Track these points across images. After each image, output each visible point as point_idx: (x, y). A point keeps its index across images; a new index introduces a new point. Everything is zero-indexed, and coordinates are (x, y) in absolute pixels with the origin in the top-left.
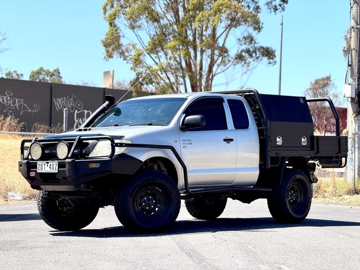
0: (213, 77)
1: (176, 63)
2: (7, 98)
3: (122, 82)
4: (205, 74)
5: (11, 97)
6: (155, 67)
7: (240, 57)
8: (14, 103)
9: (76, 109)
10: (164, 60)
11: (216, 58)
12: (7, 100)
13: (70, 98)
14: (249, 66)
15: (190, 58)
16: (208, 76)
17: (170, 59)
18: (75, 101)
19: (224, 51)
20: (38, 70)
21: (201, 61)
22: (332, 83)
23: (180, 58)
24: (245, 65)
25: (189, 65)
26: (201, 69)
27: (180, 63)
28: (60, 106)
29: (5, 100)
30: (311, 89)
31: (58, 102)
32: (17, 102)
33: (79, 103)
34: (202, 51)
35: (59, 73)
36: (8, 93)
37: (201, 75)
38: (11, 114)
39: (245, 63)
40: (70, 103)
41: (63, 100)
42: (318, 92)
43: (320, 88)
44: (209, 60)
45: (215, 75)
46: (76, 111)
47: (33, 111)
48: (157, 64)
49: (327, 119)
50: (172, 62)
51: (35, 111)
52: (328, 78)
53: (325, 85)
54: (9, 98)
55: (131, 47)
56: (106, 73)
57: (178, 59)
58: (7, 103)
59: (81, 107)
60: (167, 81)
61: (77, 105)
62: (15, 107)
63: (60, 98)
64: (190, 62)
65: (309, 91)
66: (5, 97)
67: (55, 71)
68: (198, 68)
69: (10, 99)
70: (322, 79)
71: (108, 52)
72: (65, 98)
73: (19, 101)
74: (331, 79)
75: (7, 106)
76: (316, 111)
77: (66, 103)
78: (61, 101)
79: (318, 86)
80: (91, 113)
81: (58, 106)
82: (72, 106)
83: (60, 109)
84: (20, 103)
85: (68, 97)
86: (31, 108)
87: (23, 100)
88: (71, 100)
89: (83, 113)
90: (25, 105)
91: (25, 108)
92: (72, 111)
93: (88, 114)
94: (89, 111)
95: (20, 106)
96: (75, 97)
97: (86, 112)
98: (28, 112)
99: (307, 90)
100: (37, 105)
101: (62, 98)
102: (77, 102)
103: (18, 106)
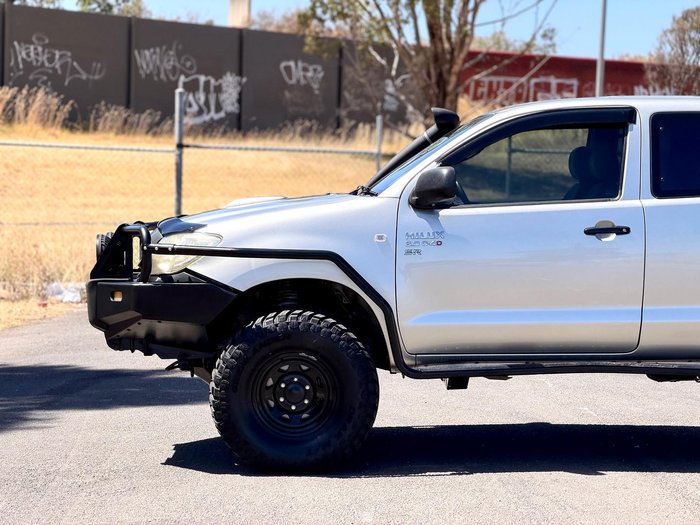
0: (476, 5)
2: (35, 49)
5: (44, 47)
8: (51, 60)
9: (182, 72)
12: (37, 54)
13: (169, 49)
18: (179, 55)
28: (147, 65)
29: (32, 54)
30: (672, 31)
31: (147, 60)
32: (57, 57)
33: (187, 60)
36: (39, 39)
38: (45, 83)
40: (169, 61)
41: (155, 53)
42: (687, 37)
43: (692, 28)
46: (182, 79)
47: (91, 77)
51: (96, 77)
54: (40, 49)
58: (37, 61)
59: (191, 68)
61: (184, 66)
62: (54, 69)
63: (148, 50)
65: (669, 34)
66: (32, 47)
69: (43, 52)
72: (158, 50)
73: (61, 56)
75: (37, 68)
76: (685, 78)
77: (161, 61)
78: (151, 56)
79: (689, 25)
80: (213, 81)
81: (145, 66)
82: (174, 67)
83: (148, 72)
84: (63, 61)
85: (164, 48)
86: (88, 71)
87: (69, 54)
88: (171, 53)
89: (196, 81)
90: (75, 64)
91: (74, 71)
92: (174, 75)
93: (207, 84)
94: (210, 78)
95: (64, 66)
96: (180, 47)
97: (202, 79)
98: (80, 79)
99: (665, 33)
100: (99, 65)
101: (152, 50)
102: (183, 58)
103: (62, 66)
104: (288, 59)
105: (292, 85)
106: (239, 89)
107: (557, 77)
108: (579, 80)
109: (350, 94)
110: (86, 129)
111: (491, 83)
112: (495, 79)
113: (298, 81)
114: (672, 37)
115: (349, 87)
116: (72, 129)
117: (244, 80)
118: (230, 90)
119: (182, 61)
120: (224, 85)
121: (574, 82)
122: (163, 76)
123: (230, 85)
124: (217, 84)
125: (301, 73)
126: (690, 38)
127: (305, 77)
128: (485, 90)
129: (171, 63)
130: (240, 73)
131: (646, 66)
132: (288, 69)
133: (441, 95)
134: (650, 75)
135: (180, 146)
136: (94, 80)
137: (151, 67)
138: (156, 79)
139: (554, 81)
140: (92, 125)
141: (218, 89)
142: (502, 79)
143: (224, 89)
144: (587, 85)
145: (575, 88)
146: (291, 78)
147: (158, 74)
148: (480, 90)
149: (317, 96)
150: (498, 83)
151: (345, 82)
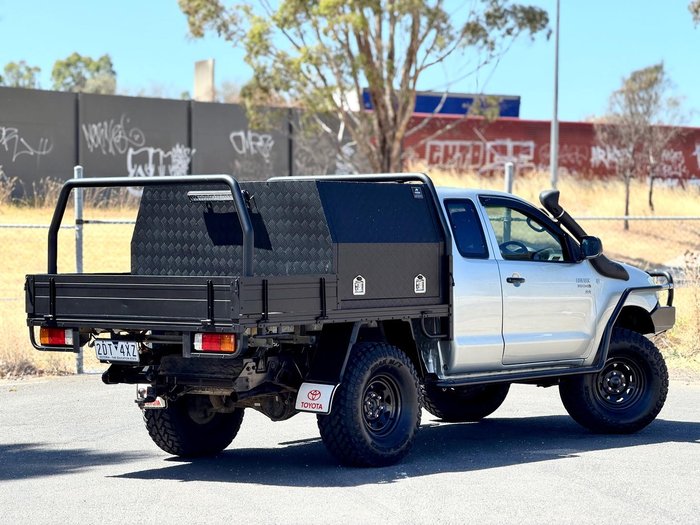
0: (417, 72)
1: (339, 46)
6: (294, 55)
7: (473, 31)
9: (130, 145)
11: (422, 31)
13: (117, 122)
14: (492, 49)
15: (367, 33)
16: (407, 71)
17: (326, 33)
18: (127, 129)
20: (69, 59)
21: (392, 39)
22: (666, 77)
23: (346, 34)
24: (485, 48)
25: (364, 48)
26: (391, 56)
27: (346, 46)
28: (96, 140)
30: (622, 92)
31: (94, 134)
32: (4, 134)
33: (135, 133)
34: (393, 20)
35: (111, 65)
37: (392, 70)
39: (486, 42)
40: (117, 134)
41: (102, 127)
42: (636, 97)
43: (641, 89)
44: (408, 37)
45: (421, 69)
46: (131, 151)
47: (39, 153)
48: (298, 48)
49: (657, 155)
50: (329, 41)
51: (44, 153)
52: (659, 69)
53: (652, 83)
55: (241, 13)
56: (200, 65)
57: (342, 37)
59: (140, 141)
60: (320, 84)
61: (133, 139)
62: (1, 146)
63: (96, 124)
64: (367, 43)
65: (618, 96)
67: (101, 59)
68: (385, 55)
70: (647, 71)
71: (192, 24)
72: (105, 124)
73: (8, 133)
76: (635, 138)
77: (109, 134)
78: (99, 131)
79: (637, 86)
80: (162, 153)
81: (93, 141)
82: (122, 140)
83: (96, 146)
84: (9, 138)
85: (112, 122)
86: (35, 148)
87: (16, 131)
88: (119, 126)
89: (146, 153)
90: (22, 140)
91: (21, 147)
92: (122, 149)
93: (156, 156)
94: (159, 150)
95: (11, 143)
96: (128, 121)
97: (151, 151)
98: (30, 155)
99: (615, 94)
100: (47, 141)
101: (100, 125)
102: (132, 131)
103: (8, 143)
104: (238, 130)
105: (243, 155)
106: (188, 160)
107: (514, 139)
108: (536, 142)
109: (301, 162)
110: (32, 205)
111: (446, 148)
112: (450, 143)
113: (248, 151)
114: (622, 98)
115: (300, 156)
116: (17, 203)
117: (194, 151)
118: (180, 162)
119: (130, 135)
120: (173, 157)
121: (531, 144)
122: (111, 150)
123: (180, 157)
124: (166, 156)
125: (252, 143)
126: (640, 98)
127: (255, 146)
128: (441, 154)
129: (120, 136)
130: (190, 145)
131: (595, 127)
132: (238, 139)
133: (386, 162)
134: (601, 136)
135: (80, 222)
136: (42, 155)
137: (99, 140)
138: (104, 152)
139: (510, 144)
140: (36, 200)
141: (168, 161)
142: (458, 143)
143: (174, 160)
144: (543, 148)
145: (532, 151)
146: (241, 149)
147: (107, 148)
148: (436, 155)
149: (268, 165)
150: (454, 147)
151: (295, 151)
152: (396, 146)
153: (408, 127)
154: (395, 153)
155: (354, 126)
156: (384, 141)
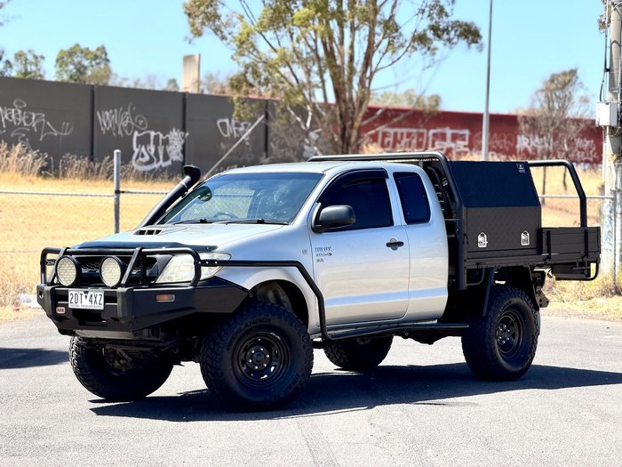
0: (372, 74)
1: (309, 50)
2: (16, 112)
3: (214, 73)
4: (359, 67)
5: (23, 110)
6: (272, 57)
7: (421, 39)
8: (29, 120)
9: (135, 129)
10: (286, 43)
11: (377, 39)
12: (17, 116)
13: (125, 110)
14: (434, 54)
15: (331, 38)
16: (364, 72)
17: (298, 41)
18: (133, 115)
19: (391, 27)
20: (71, 49)
21: (352, 47)
22: (578, 81)
23: (315, 41)
24: (429, 53)
25: (330, 54)
26: (352, 59)
27: (316, 51)
28: (107, 124)
29: (13, 116)
30: (542, 91)
31: (106, 119)
32: (34, 118)
33: (140, 119)
34: (353, 29)
35: (106, 54)
36: (18, 104)
37: (352, 71)
38: (23, 139)
39: (429, 48)
40: (125, 119)
41: (113, 113)
42: (554, 96)
43: (557, 89)
44: (365, 45)
45: (376, 70)
46: (136, 134)
47: (61, 134)
48: (275, 51)
49: (571, 142)
50: (302, 47)
51: (66, 134)
52: (573, 72)
53: (565, 85)
54: (20, 112)
56: (188, 59)
57: (312, 43)
58: (17, 121)
59: (143, 125)
61: (138, 124)
62: (31, 127)
63: (108, 111)
64: (332, 49)
65: (539, 93)
66: (13, 110)
67: (98, 49)
68: (347, 59)
69: (22, 114)
70: (564, 74)
72: (116, 111)
73: (37, 117)
74: (578, 74)
75: (17, 127)
76: (551, 129)
77: (119, 120)
78: (110, 118)
79: (554, 86)
80: (161, 136)
81: (105, 125)
82: (129, 125)
83: (108, 129)
84: (38, 121)
85: (121, 109)
86: (59, 129)
87: (44, 115)
88: (127, 113)
89: (148, 136)
90: (48, 123)
91: (47, 129)
92: (129, 132)
93: (157, 138)
94: (159, 133)
95: (39, 125)
96: (134, 108)
97: (153, 134)
98: (53, 136)
99: (537, 92)
100: (68, 124)
101: (111, 111)
102: (137, 117)
103: (37, 125)
104: (224, 118)
105: (227, 138)
106: (183, 142)
107: (452, 128)
108: (471, 130)
109: (275, 145)
110: (57, 176)
111: (396, 134)
112: (399, 130)
113: (232, 135)
114: (542, 96)
115: (274, 139)
116: (45, 176)
117: (187, 134)
118: (176, 143)
119: (136, 120)
120: (170, 138)
121: (467, 132)
122: (120, 132)
123: (176, 139)
124: (164, 138)
125: (235, 128)
126: (557, 97)
127: (237, 131)
128: (391, 139)
129: (127, 121)
130: (184, 129)
131: (519, 119)
132: (223, 125)
133: (345, 146)
134: (523, 127)
135: (118, 192)
136: (63, 136)
137: (110, 125)
138: (114, 134)
139: (449, 132)
140: (61, 173)
141: (166, 142)
142: (405, 130)
143: (171, 142)
144: (476, 135)
145: (467, 138)
146: (226, 133)
147: (117, 131)
148: (387, 140)
149: (248, 146)
150: (402, 134)
151: (271, 135)
152: (354, 133)
153: (364, 118)
154: (353, 139)
155: (320, 116)
156: (344, 129)
